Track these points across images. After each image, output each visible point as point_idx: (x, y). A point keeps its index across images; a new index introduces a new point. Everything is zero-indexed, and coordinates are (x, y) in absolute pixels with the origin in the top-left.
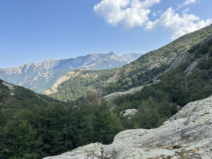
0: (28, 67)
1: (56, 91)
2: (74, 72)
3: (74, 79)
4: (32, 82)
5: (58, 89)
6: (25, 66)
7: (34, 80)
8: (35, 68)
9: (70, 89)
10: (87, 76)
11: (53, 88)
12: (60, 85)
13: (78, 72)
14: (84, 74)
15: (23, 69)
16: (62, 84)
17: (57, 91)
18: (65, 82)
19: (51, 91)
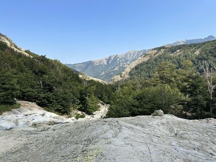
0: (112, 59)
1: (127, 76)
2: (156, 51)
3: (156, 60)
4: (113, 72)
5: (130, 74)
6: (110, 58)
7: (115, 70)
8: (118, 60)
9: (148, 74)
10: (178, 54)
11: (124, 73)
12: (133, 69)
13: (163, 50)
14: (173, 52)
15: (108, 60)
16: (136, 68)
17: (129, 77)
18: (141, 65)
19: (121, 76)
